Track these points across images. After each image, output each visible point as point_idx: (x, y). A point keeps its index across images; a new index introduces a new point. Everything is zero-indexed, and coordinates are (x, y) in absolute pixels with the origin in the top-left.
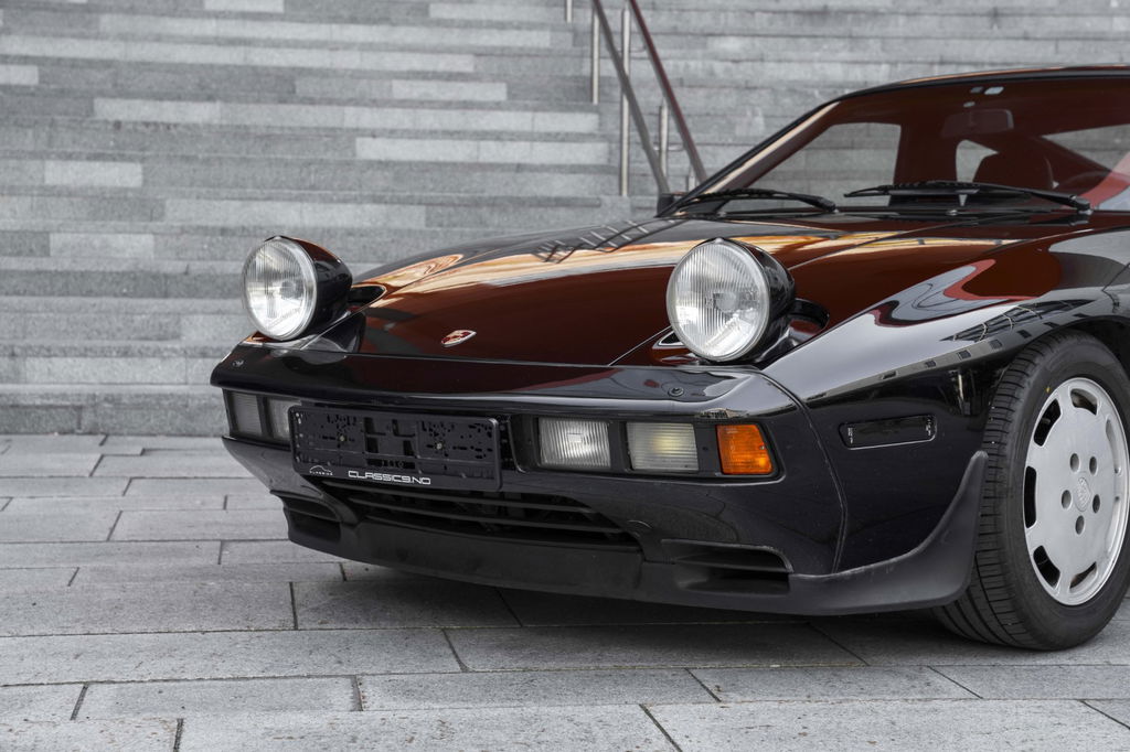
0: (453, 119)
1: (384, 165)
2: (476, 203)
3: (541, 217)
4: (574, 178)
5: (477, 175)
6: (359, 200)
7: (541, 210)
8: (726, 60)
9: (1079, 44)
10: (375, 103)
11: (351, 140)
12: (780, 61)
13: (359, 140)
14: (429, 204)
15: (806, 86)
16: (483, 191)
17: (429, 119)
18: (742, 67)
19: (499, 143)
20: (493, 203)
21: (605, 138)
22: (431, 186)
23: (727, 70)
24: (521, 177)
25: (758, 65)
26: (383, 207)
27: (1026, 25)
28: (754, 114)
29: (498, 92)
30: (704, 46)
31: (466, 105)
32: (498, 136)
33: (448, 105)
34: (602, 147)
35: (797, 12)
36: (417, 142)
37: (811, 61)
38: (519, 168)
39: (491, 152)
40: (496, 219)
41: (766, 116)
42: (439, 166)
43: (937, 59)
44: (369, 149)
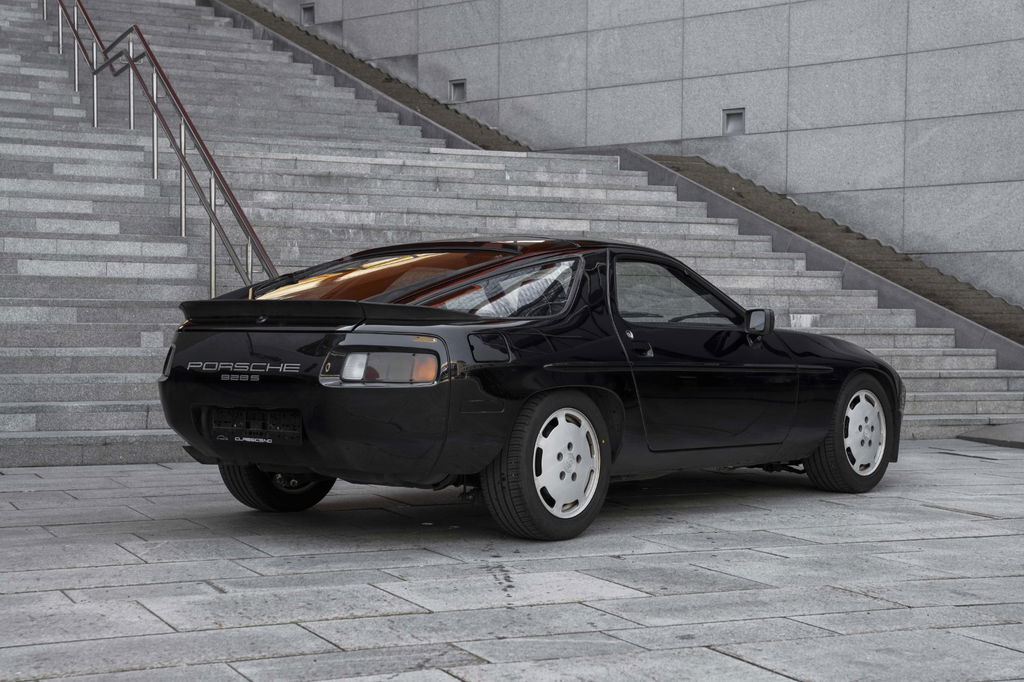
0: (85, 247)
1: (43, 279)
2: (114, 305)
3: (158, 315)
4: (178, 288)
5: (109, 286)
6: (28, 304)
7: (158, 310)
8: (268, 208)
9: (490, 203)
10: (27, 235)
11: (14, 263)
12: (304, 209)
13: (19, 261)
14: (80, 306)
15: (324, 226)
16: (113, 297)
17: (67, 247)
18: (280, 212)
19: (122, 265)
20: (125, 306)
21: (195, 261)
22: (77, 293)
23: (269, 215)
24: (141, 288)
25: (289, 211)
26: (46, 309)
27: (457, 189)
28: (293, 245)
29: (114, 228)
30: (252, 198)
31: (94, 237)
32: (120, 259)
33: (81, 237)
34: (193, 267)
35: (310, 176)
36: (62, 263)
37: (325, 210)
38: (140, 281)
39: (115, 270)
40: (127, 317)
41: (300, 247)
42: (83, 279)
43: (406, 210)
44: (28, 268)
